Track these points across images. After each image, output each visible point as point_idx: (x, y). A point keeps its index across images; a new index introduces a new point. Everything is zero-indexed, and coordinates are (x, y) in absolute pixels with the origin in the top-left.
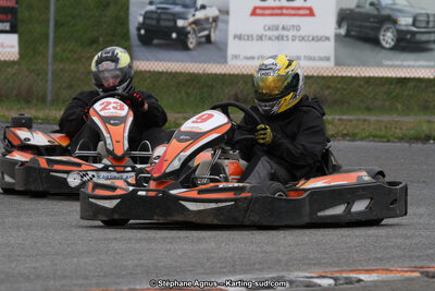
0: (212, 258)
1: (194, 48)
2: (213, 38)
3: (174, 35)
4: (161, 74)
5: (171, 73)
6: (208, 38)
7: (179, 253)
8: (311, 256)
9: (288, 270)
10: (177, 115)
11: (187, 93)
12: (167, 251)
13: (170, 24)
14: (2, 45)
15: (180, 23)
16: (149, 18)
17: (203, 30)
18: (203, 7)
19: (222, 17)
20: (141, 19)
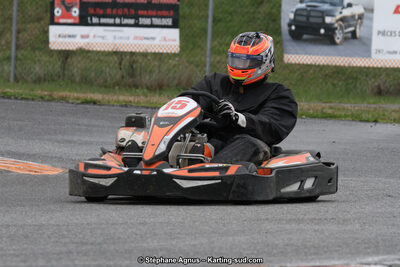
0: (357, 239)
1: (341, 44)
2: (358, 35)
3: (322, 31)
4: (309, 66)
5: (319, 66)
6: (354, 33)
7: (327, 233)
10: (324, 105)
11: (333, 85)
12: (315, 231)
13: (319, 20)
14: (164, 39)
15: (328, 20)
16: (299, 15)
17: (350, 26)
18: (350, 5)
19: (367, 15)
20: (292, 16)
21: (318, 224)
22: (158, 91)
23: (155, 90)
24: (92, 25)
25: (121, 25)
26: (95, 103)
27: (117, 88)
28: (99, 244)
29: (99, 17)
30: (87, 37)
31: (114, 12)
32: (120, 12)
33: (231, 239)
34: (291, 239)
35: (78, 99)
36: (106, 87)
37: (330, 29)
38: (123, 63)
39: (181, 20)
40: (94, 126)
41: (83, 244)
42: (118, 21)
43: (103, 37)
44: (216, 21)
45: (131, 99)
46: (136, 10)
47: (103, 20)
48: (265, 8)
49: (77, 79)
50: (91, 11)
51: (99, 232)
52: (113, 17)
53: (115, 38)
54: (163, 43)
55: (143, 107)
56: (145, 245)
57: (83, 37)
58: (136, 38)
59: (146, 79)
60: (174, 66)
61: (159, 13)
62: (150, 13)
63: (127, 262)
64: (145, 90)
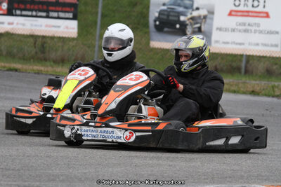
2: (203, 29)
3: (178, 26)
6: (200, 29)
7: (178, 168)
8: (263, 174)
9: (248, 183)
13: (176, 19)
14: (66, 28)
15: (182, 18)
16: (162, 14)
17: (197, 23)
18: (198, 9)
19: (209, 16)
20: (157, 15)
21: (172, 161)
22: (61, 64)
23: (59, 63)
24: (16, 15)
25: (36, 16)
26: (16, 70)
27: (32, 60)
28: (18, 170)
29: (21, 10)
30: (12, 24)
31: (32, 7)
32: (36, 7)
33: (110, 169)
34: (152, 171)
35: (4, 67)
36: (24, 59)
37: (183, 25)
38: (37, 43)
39: (79, 14)
40: (16, 87)
41: (7, 170)
42: (34, 13)
43: (24, 25)
44: (103, 16)
45: (42, 68)
46: (47, 6)
47: (24, 13)
48: (138, 8)
49: (4, 53)
50: (16, 5)
51: (18, 161)
52: (31, 10)
53: (32, 25)
54: (66, 30)
55: (50, 75)
56: (50, 171)
57: (9, 24)
58: (47, 26)
59: (53, 55)
60: (73, 46)
61: (64, 9)
62: (57, 9)
63: (38, 183)
64: (52, 63)
